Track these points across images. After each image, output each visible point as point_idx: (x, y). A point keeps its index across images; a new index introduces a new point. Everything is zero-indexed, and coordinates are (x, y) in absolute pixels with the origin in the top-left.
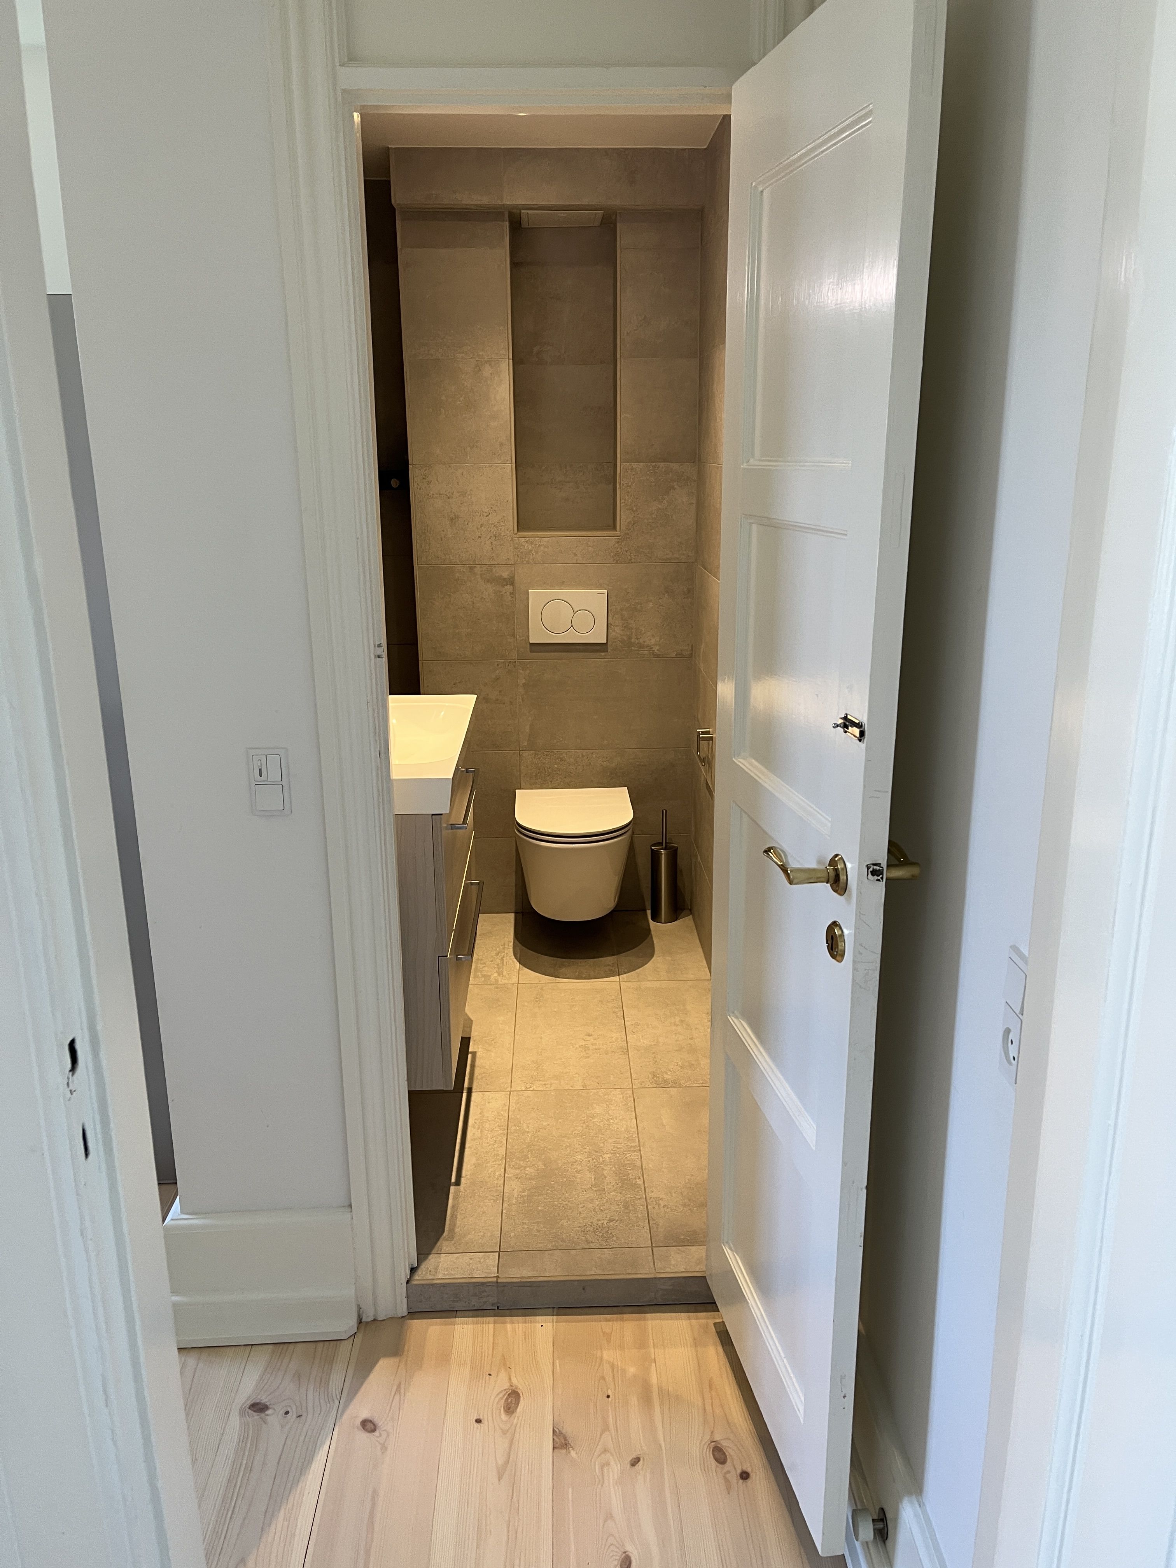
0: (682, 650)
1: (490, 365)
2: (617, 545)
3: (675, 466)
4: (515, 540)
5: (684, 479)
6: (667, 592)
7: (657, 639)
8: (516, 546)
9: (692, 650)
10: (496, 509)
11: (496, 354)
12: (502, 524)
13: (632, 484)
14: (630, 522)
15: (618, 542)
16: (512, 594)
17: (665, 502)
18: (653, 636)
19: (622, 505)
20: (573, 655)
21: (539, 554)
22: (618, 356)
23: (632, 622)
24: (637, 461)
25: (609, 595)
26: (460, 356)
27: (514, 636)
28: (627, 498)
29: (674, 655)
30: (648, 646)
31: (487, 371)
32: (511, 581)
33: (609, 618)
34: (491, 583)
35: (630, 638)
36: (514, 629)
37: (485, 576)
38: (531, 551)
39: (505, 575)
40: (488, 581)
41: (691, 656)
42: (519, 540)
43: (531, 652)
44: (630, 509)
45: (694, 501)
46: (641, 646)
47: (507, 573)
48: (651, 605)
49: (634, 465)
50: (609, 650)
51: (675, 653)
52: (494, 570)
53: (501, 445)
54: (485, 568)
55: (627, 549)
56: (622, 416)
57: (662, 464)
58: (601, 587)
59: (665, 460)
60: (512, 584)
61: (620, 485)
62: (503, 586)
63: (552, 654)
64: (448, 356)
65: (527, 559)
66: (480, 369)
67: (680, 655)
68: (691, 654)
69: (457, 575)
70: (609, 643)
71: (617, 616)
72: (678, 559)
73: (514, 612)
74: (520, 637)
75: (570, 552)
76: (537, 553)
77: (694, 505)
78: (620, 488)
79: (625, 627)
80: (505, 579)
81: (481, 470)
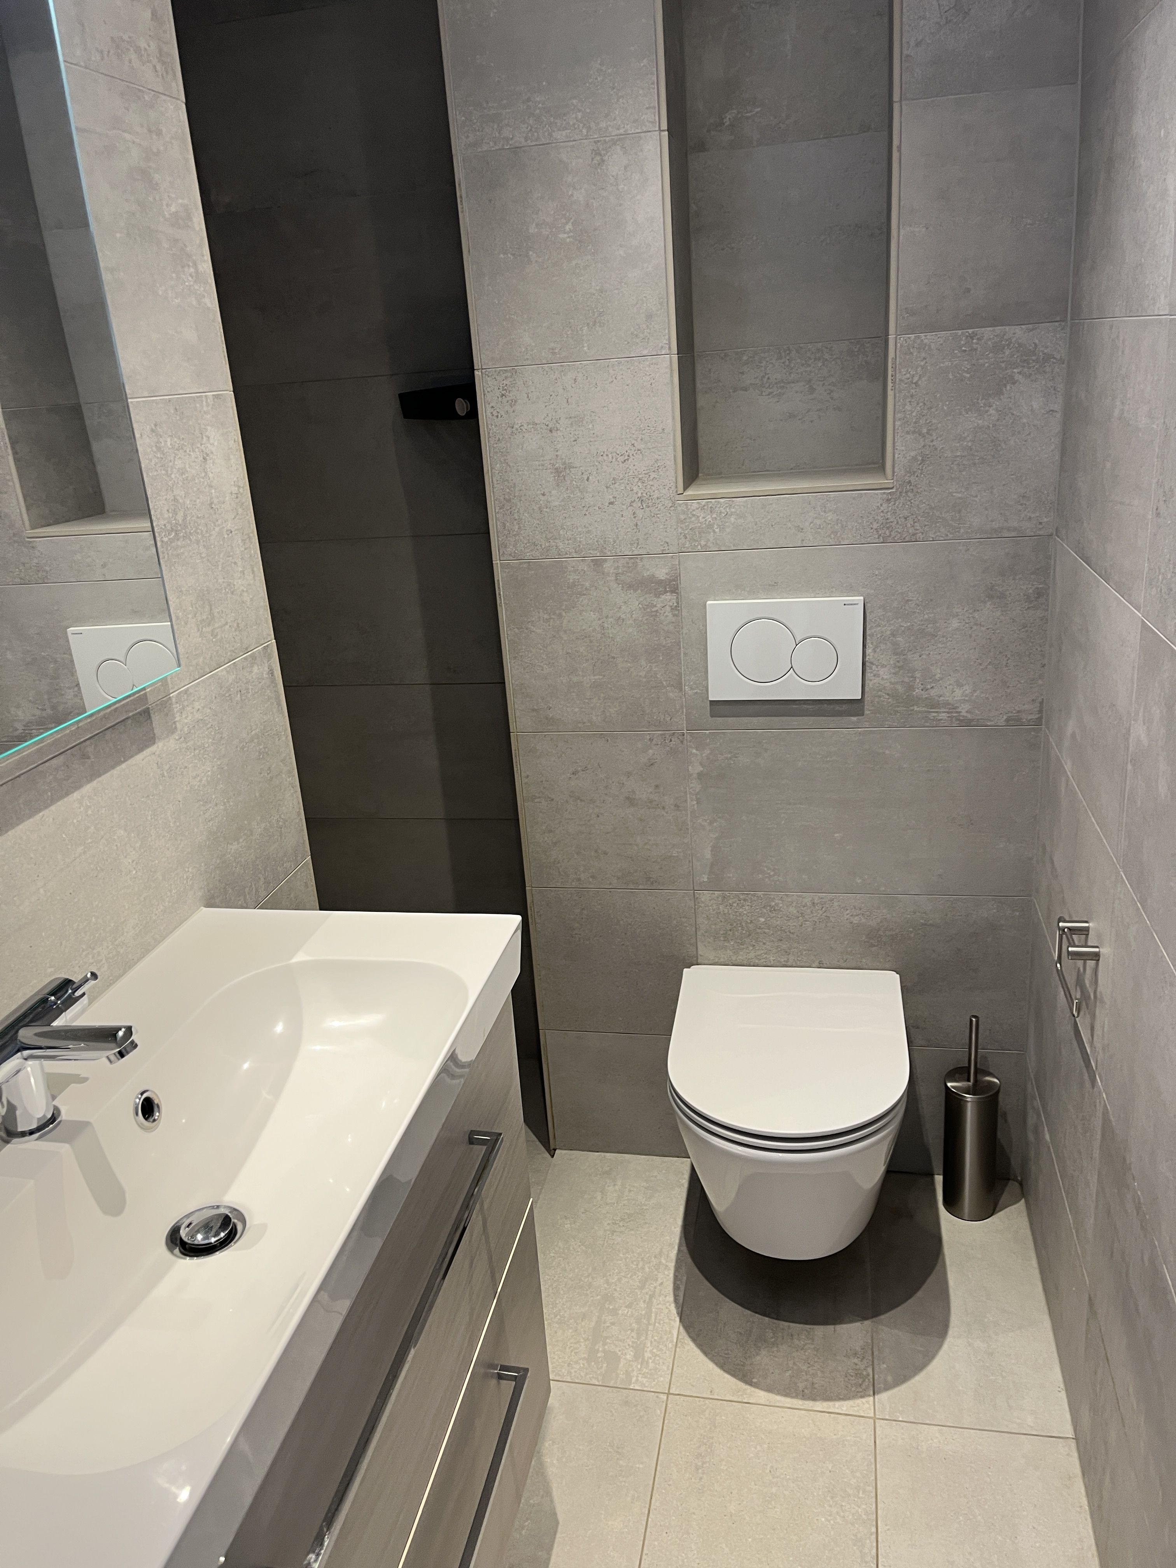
0: (1019, 712)
1: (623, 147)
2: (885, 505)
3: (1017, 333)
4: (680, 505)
5: (1037, 361)
6: (991, 597)
7: (968, 689)
8: (682, 517)
9: (1040, 711)
10: (642, 446)
11: (635, 121)
12: (653, 475)
13: (920, 378)
14: (914, 459)
15: (888, 500)
16: (676, 609)
17: (992, 411)
18: (960, 685)
19: (898, 423)
20: (795, 721)
21: (728, 530)
22: (896, 97)
23: (916, 656)
24: (932, 327)
25: (868, 605)
26: (559, 135)
27: (679, 686)
28: (908, 407)
29: (1002, 721)
30: (947, 704)
31: (616, 162)
32: (672, 586)
33: (869, 651)
34: (635, 591)
35: (911, 688)
36: (680, 674)
37: (623, 577)
38: (710, 526)
39: (662, 573)
40: (630, 586)
41: (1038, 722)
42: (686, 505)
43: (712, 716)
44: (914, 432)
45: (1057, 405)
46: (933, 704)
47: (664, 571)
48: (955, 623)
49: (928, 338)
50: (867, 712)
51: (1005, 717)
52: (640, 564)
53: (649, 317)
54: (622, 562)
55: (906, 513)
56: (902, 232)
57: (987, 332)
58: (850, 590)
59: (996, 321)
60: (675, 590)
61: (894, 382)
62: (657, 596)
63: (755, 720)
64: (538, 139)
65: (703, 543)
66: (603, 161)
67: (1014, 721)
68: (1040, 718)
69: (572, 577)
70: (867, 698)
71: (883, 646)
72: (1015, 529)
73: (679, 644)
74: (692, 689)
75: (789, 525)
76: (722, 529)
77: (1058, 415)
78: (893, 389)
79: (901, 668)
80: (660, 582)
81: (611, 371)
